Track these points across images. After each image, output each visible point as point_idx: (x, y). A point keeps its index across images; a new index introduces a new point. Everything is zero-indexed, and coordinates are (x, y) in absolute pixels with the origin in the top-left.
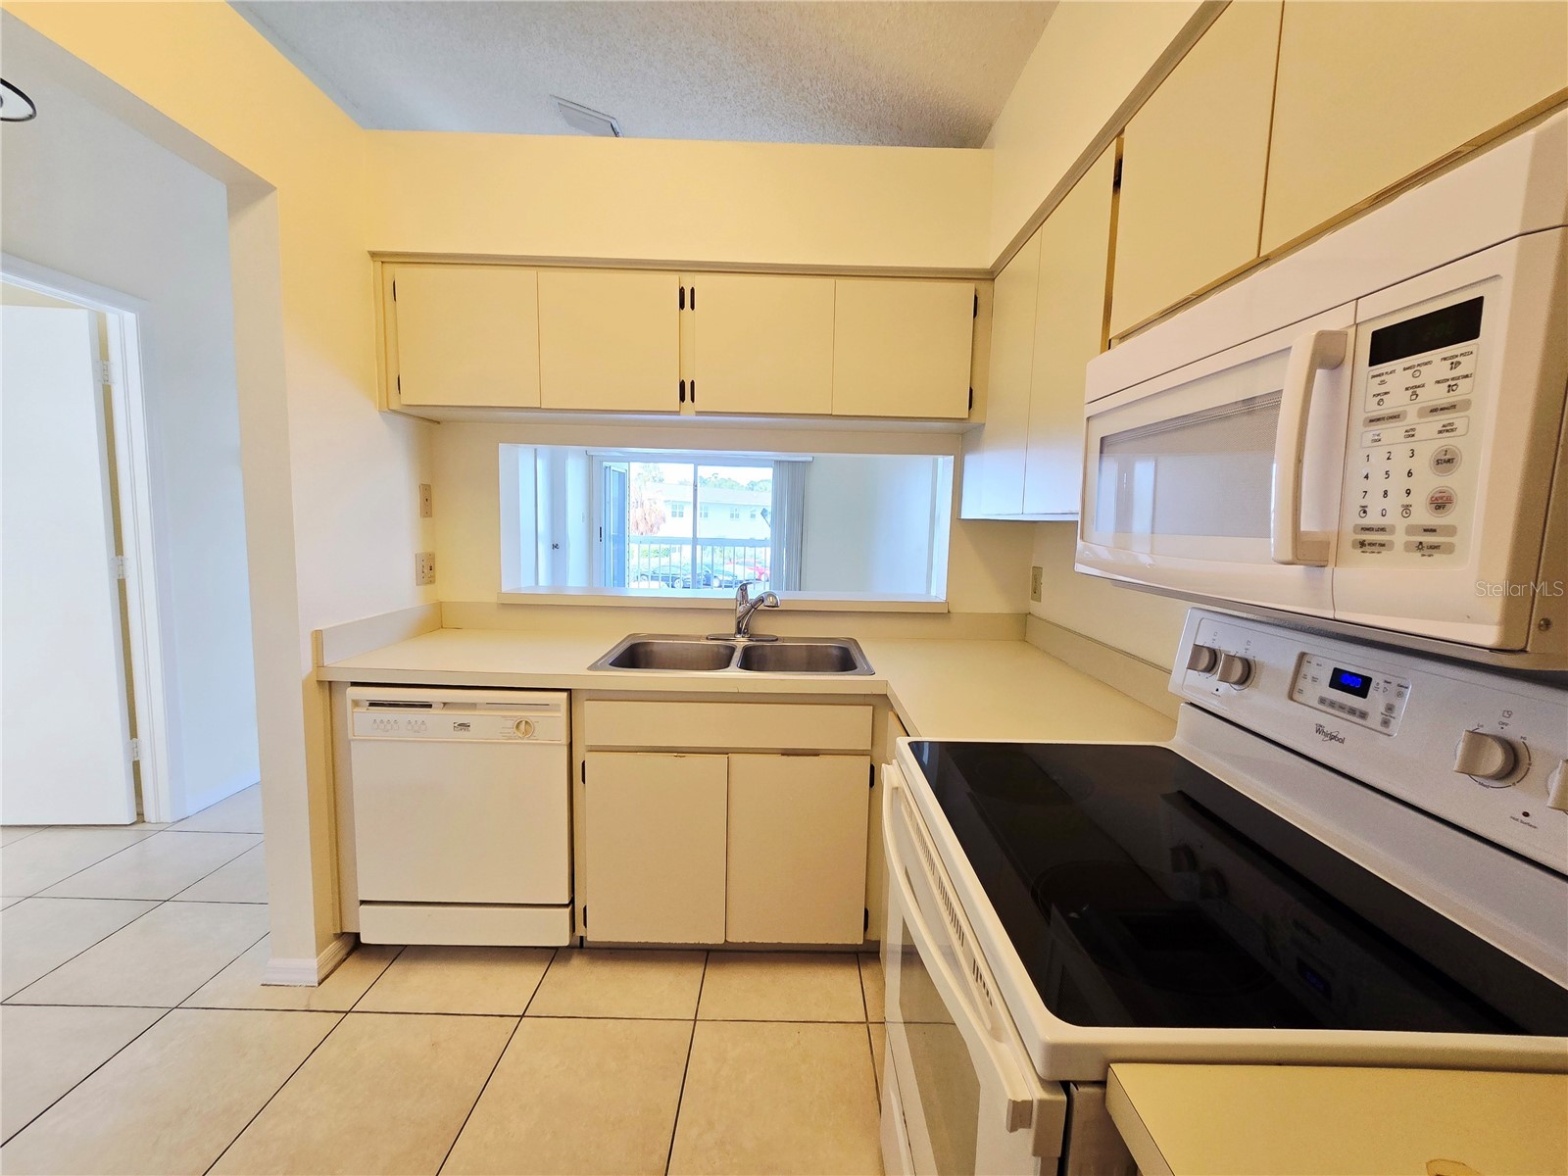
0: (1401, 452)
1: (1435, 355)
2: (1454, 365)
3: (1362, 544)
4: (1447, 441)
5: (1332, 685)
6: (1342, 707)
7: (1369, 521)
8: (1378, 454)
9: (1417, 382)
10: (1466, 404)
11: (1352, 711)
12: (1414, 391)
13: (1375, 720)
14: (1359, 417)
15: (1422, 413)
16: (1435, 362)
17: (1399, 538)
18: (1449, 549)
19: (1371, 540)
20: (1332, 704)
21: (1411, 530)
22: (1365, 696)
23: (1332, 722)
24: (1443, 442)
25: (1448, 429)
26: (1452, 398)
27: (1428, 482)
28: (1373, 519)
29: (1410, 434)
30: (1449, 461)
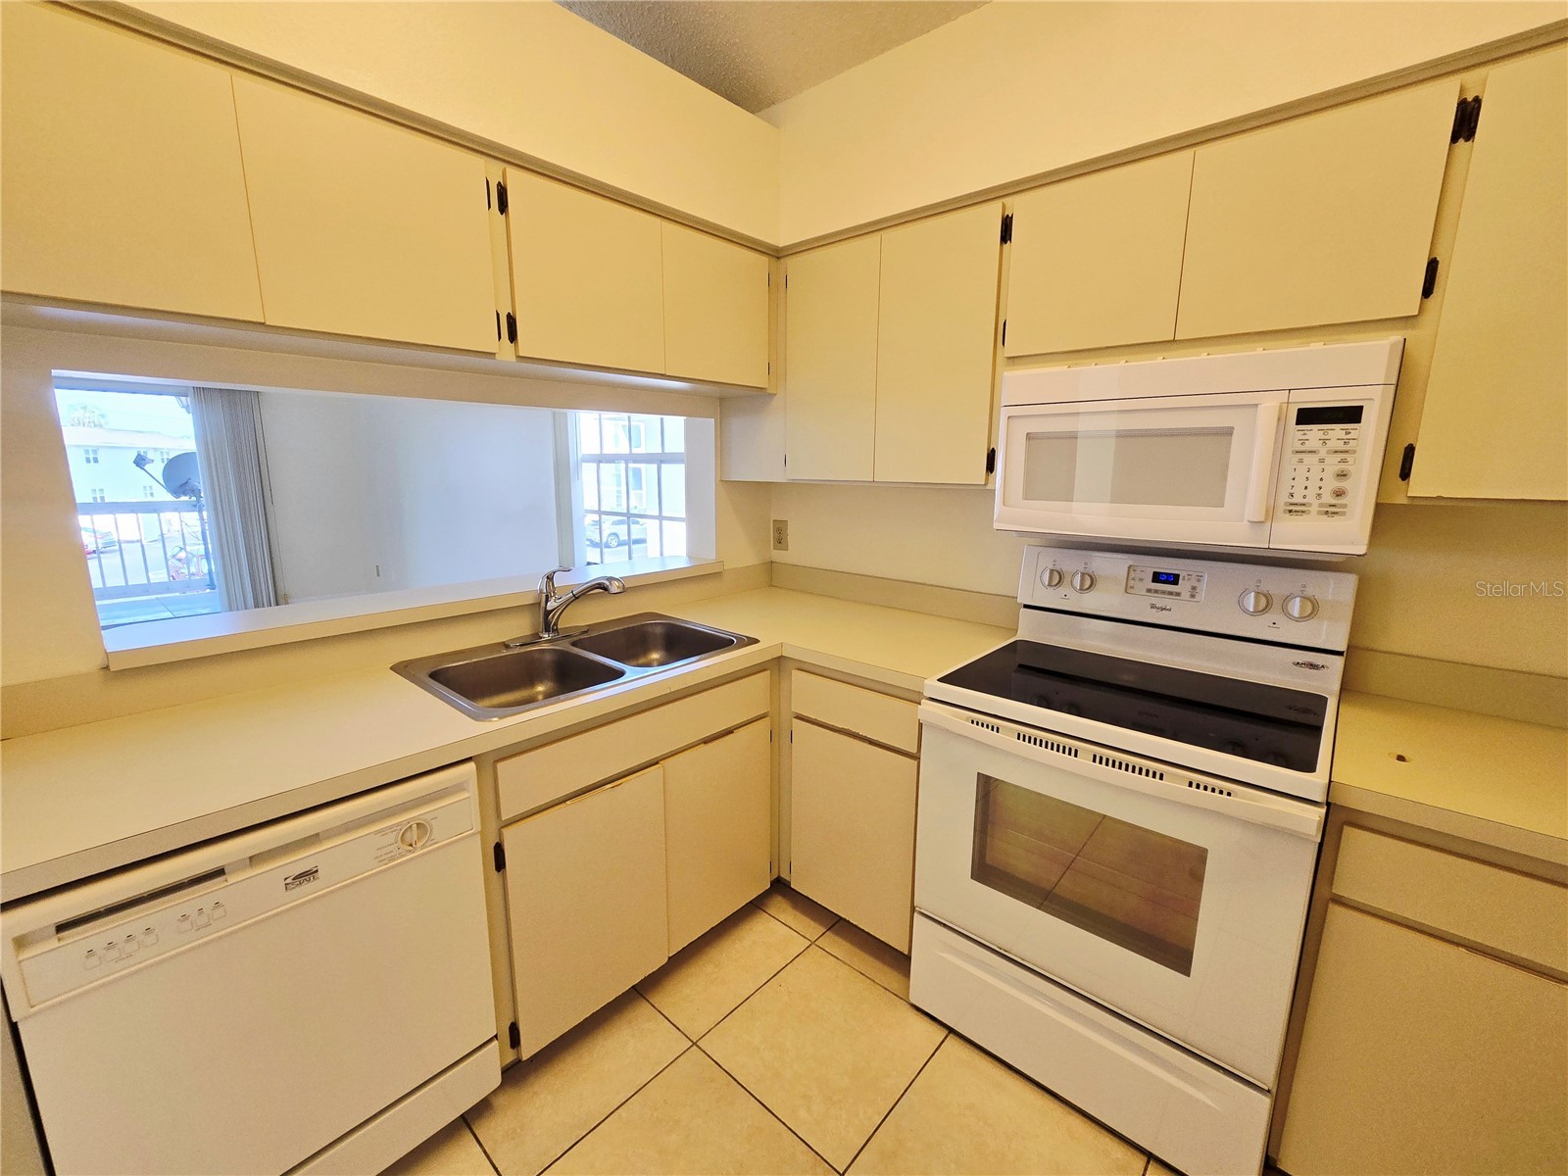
0: (1316, 469)
1: (1337, 427)
2: (1348, 433)
3: (1290, 511)
4: (1343, 466)
5: (1153, 581)
6: (1163, 592)
7: (1293, 501)
8: (1302, 469)
9: (1326, 437)
10: (1354, 452)
11: (1171, 593)
12: (1324, 442)
13: (1186, 595)
14: (1288, 451)
15: (1328, 452)
16: (1337, 430)
17: (1314, 509)
18: (1344, 514)
19: (1295, 509)
20: (1156, 591)
21: (1321, 505)
22: (1177, 584)
23: (1160, 601)
24: (1339, 467)
25: (1344, 461)
26: (1346, 448)
27: (1332, 483)
28: (1298, 499)
29: (1322, 461)
30: (1344, 475)
